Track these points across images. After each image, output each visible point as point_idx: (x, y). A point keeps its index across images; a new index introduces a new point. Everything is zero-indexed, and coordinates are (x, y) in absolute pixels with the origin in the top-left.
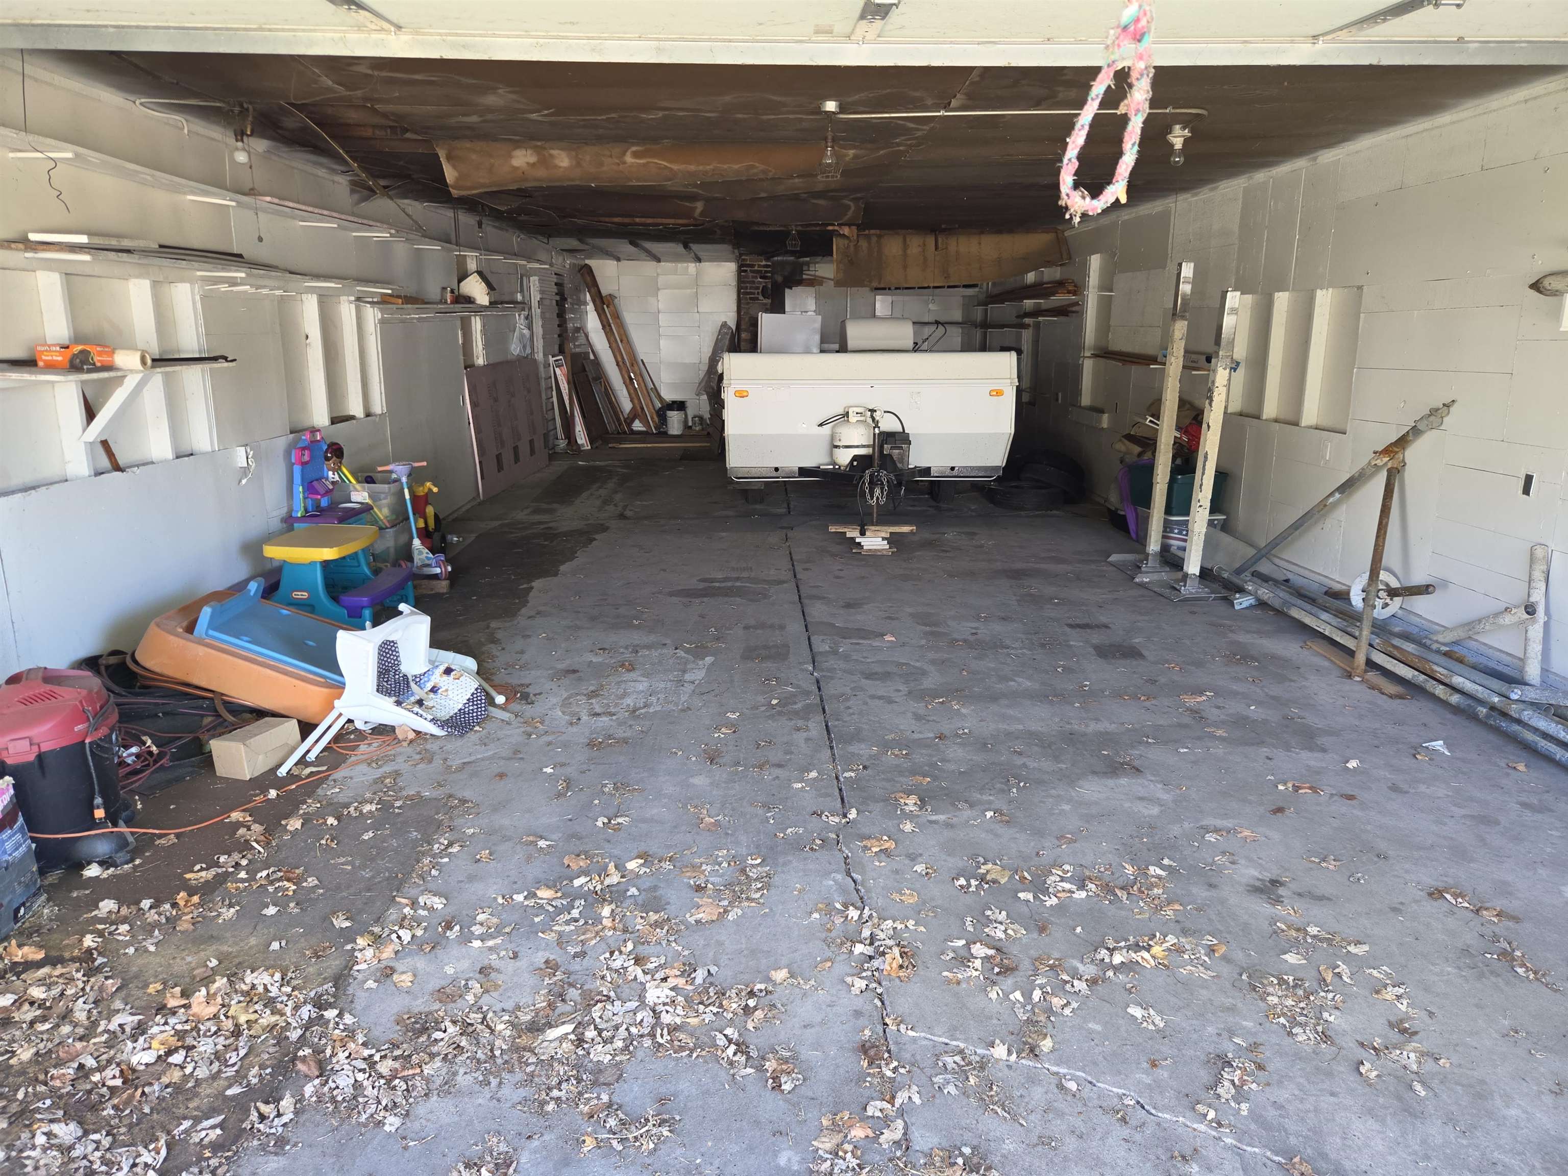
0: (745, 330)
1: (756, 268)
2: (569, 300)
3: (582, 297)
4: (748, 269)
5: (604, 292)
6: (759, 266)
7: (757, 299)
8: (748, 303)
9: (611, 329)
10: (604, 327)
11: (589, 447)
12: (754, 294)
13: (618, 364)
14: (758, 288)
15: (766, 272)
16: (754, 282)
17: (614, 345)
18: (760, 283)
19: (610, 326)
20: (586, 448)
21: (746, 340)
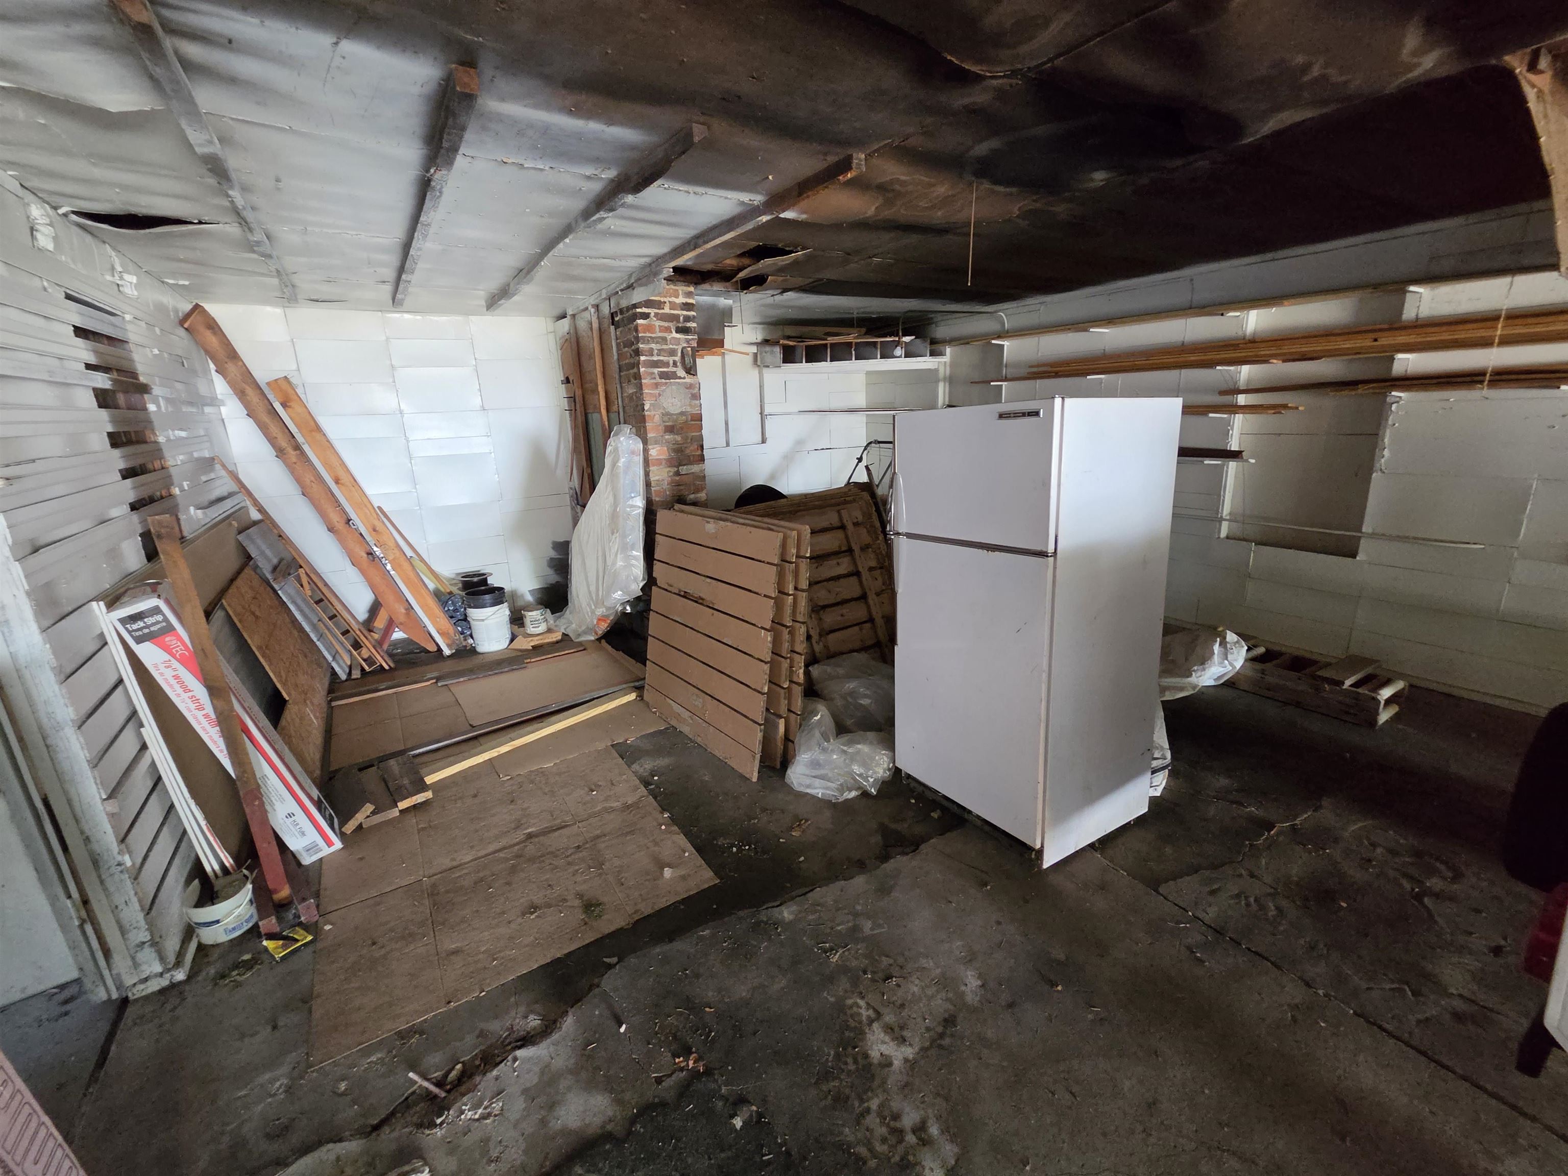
0: (656, 442)
1: (667, 310)
2: (157, 390)
3: (203, 390)
4: (652, 311)
5: (262, 375)
6: (673, 306)
7: (673, 375)
8: (657, 385)
9: (303, 453)
10: (280, 453)
11: (338, 845)
12: (667, 364)
13: (331, 529)
14: (672, 353)
15: (687, 319)
16: (664, 340)
17: (315, 488)
18: (678, 341)
19: (297, 447)
20: (326, 851)
21: (659, 462)
